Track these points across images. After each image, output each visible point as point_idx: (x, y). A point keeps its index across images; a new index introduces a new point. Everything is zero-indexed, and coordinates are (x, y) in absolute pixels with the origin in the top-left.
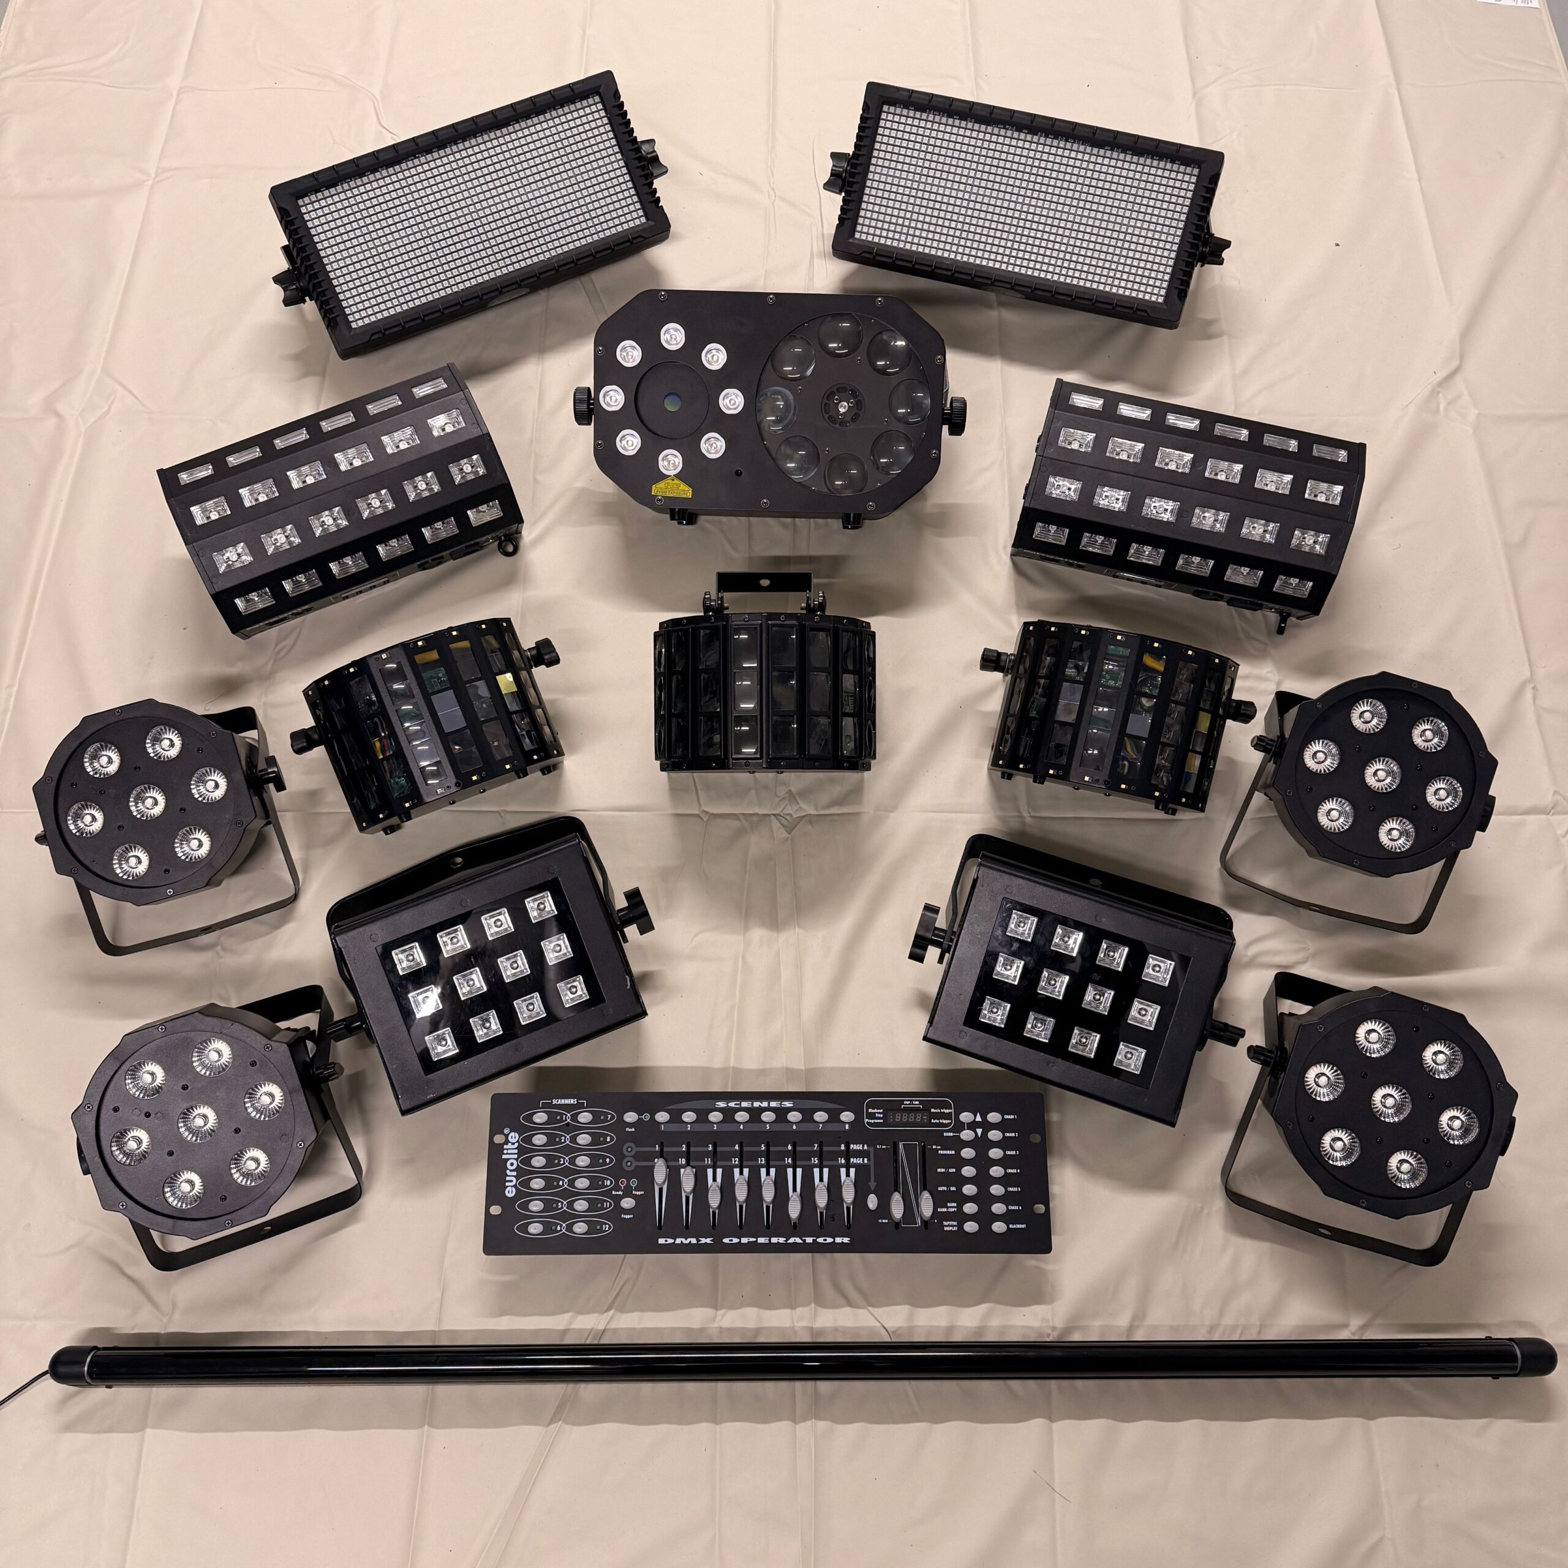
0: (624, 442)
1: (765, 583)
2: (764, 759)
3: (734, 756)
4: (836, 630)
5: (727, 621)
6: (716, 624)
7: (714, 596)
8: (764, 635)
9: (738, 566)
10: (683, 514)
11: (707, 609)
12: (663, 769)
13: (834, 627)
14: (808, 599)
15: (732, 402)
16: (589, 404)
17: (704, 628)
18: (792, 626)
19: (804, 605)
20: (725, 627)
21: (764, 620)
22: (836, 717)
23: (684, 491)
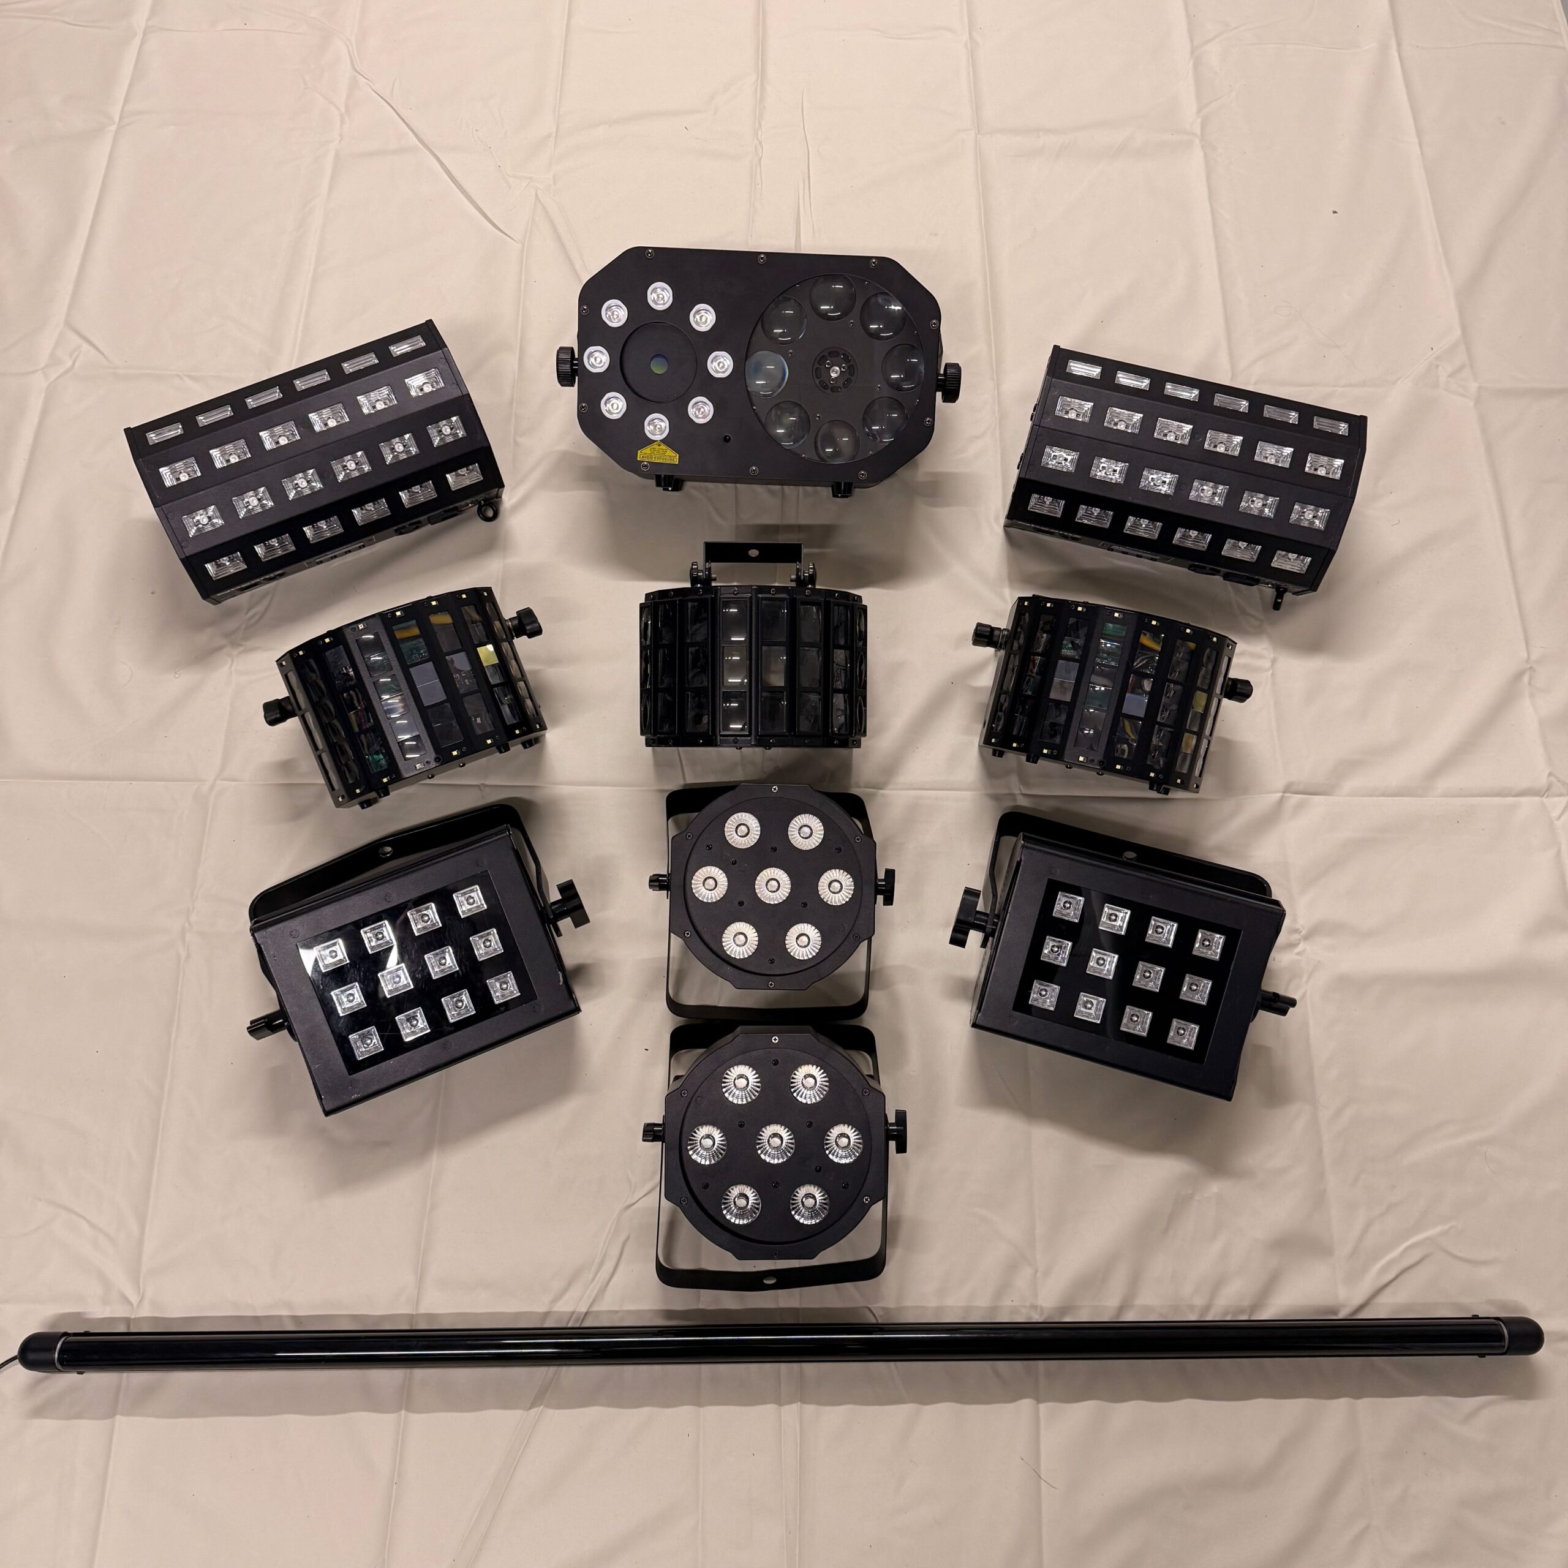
0: (609, 406)
1: (754, 553)
2: (753, 736)
3: (722, 733)
4: (827, 603)
5: (716, 594)
6: (704, 596)
7: (701, 567)
8: (754, 608)
9: (726, 536)
10: (669, 480)
11: (694, 580)
12: (648, 744)
13: (825, 600)
14: (798, 570)
15: (721, 365)
16: (572, 365)
17: (692, 601)
18: (782, 600)
19: (793, 577)
20: (714, 600)
21: (754, 595)
22: (827, 692)
23: (671, 457)
